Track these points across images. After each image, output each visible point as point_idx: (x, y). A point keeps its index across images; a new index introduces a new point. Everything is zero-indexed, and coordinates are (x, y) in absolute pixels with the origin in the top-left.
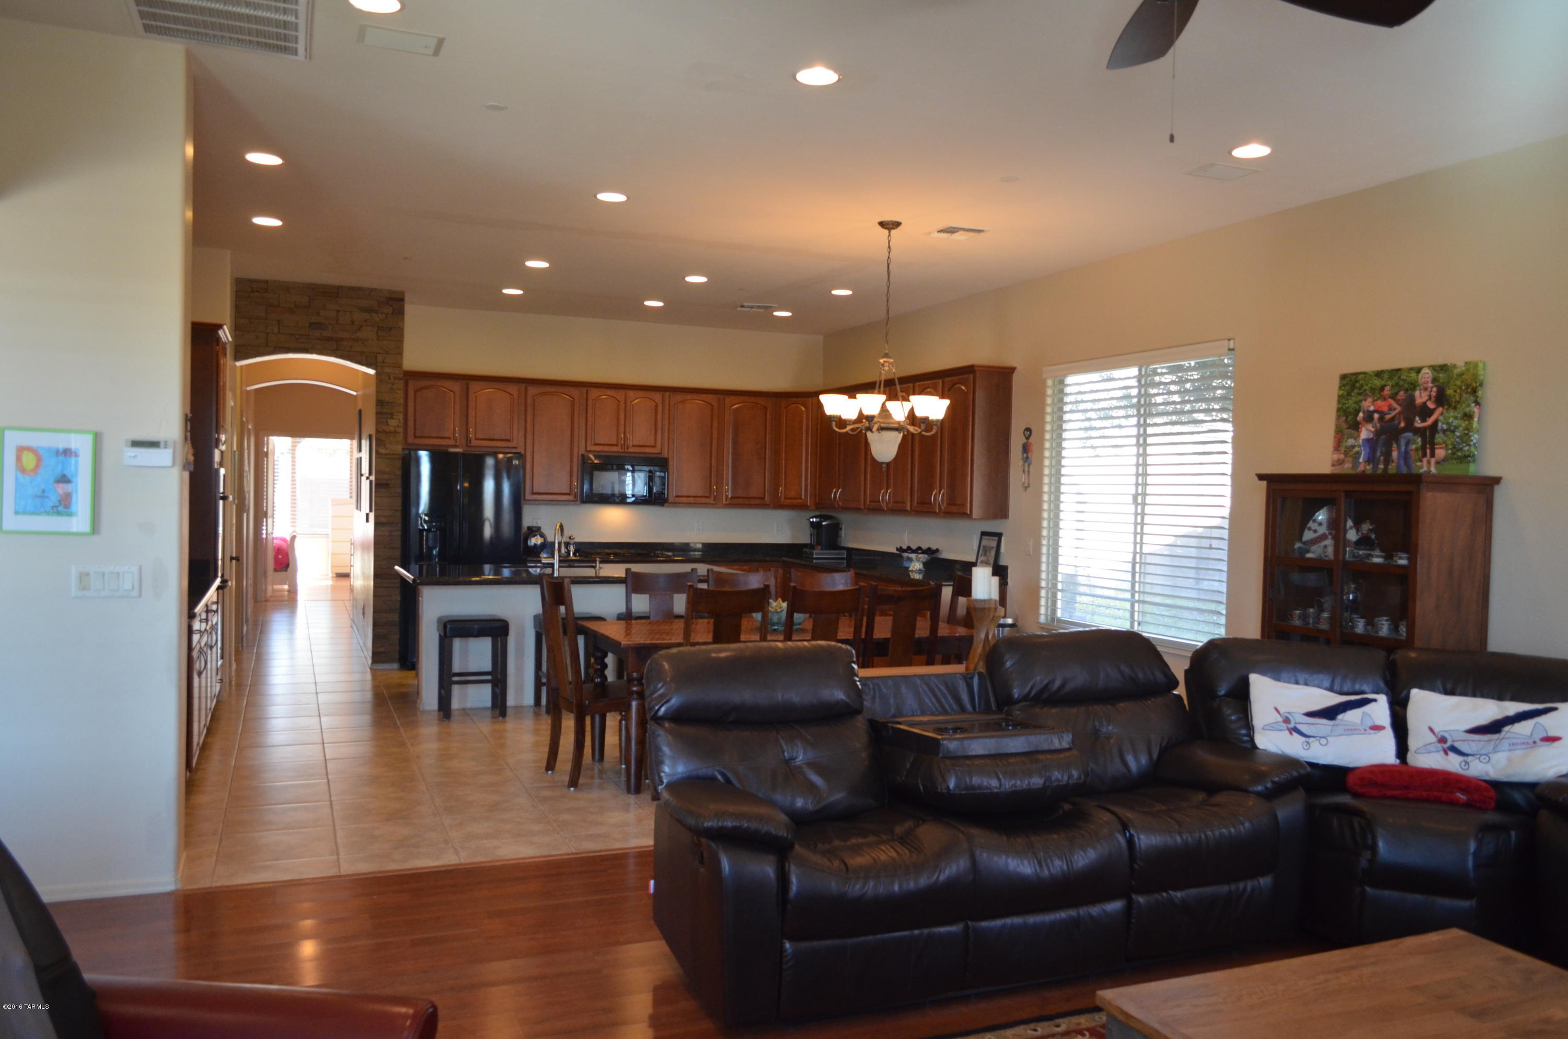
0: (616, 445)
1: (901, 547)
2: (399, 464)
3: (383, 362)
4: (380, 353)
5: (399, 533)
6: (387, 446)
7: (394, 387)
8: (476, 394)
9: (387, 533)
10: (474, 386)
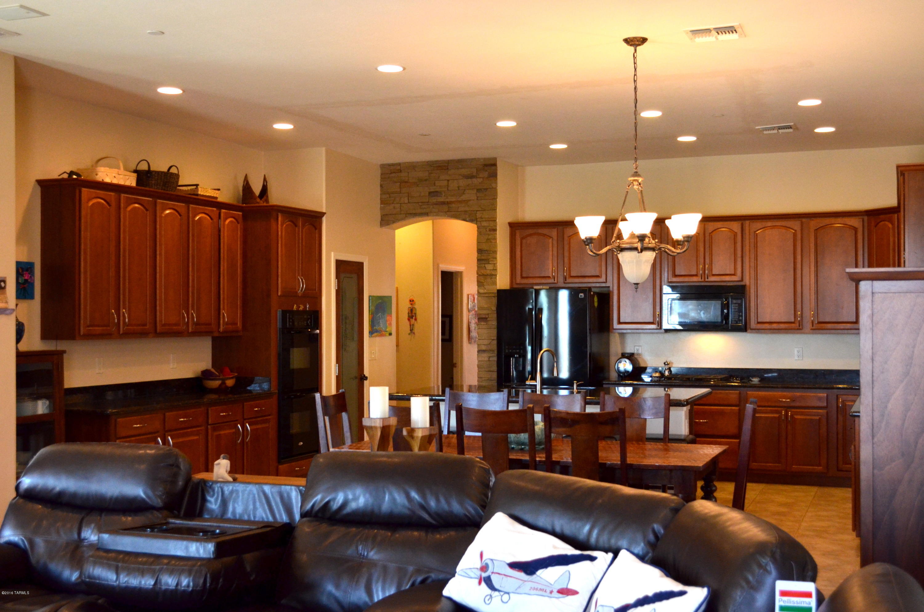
0: (696, 275)
2: (494, 301)
3: (483, 217)
6: (485, 287)
7: (490, 237)
8: (570, 238)
9: (486, 359)
10: (568, 231)
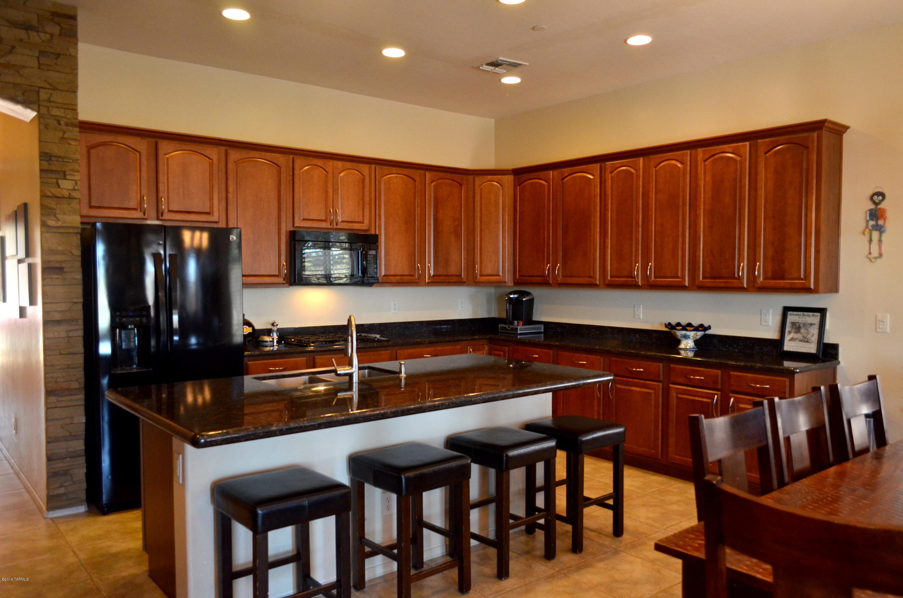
0: (324, 221)
1: (669, 324)
2: (76, 240)
3: (49, 101)
4: (42, 88)
5: (81, 333)
6: (58, 216)
7: (66, 136)
8: (167, 156)
9: (63, 335)
10: (164, 146)
